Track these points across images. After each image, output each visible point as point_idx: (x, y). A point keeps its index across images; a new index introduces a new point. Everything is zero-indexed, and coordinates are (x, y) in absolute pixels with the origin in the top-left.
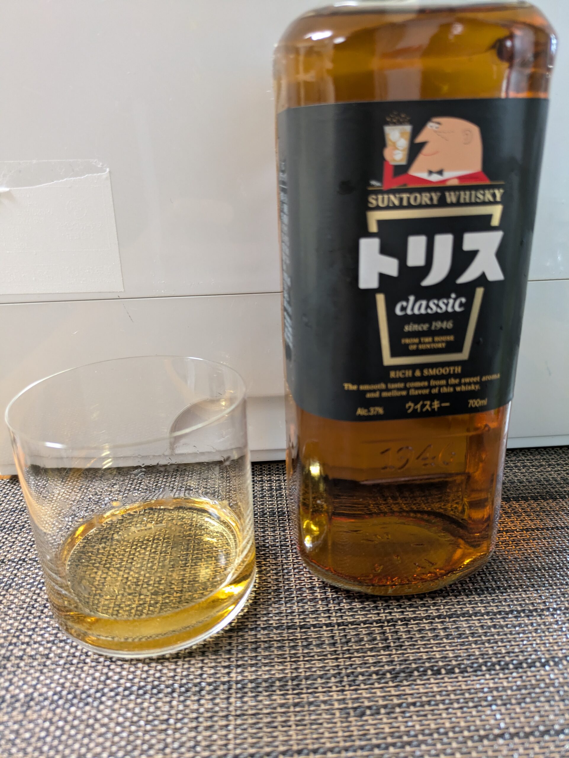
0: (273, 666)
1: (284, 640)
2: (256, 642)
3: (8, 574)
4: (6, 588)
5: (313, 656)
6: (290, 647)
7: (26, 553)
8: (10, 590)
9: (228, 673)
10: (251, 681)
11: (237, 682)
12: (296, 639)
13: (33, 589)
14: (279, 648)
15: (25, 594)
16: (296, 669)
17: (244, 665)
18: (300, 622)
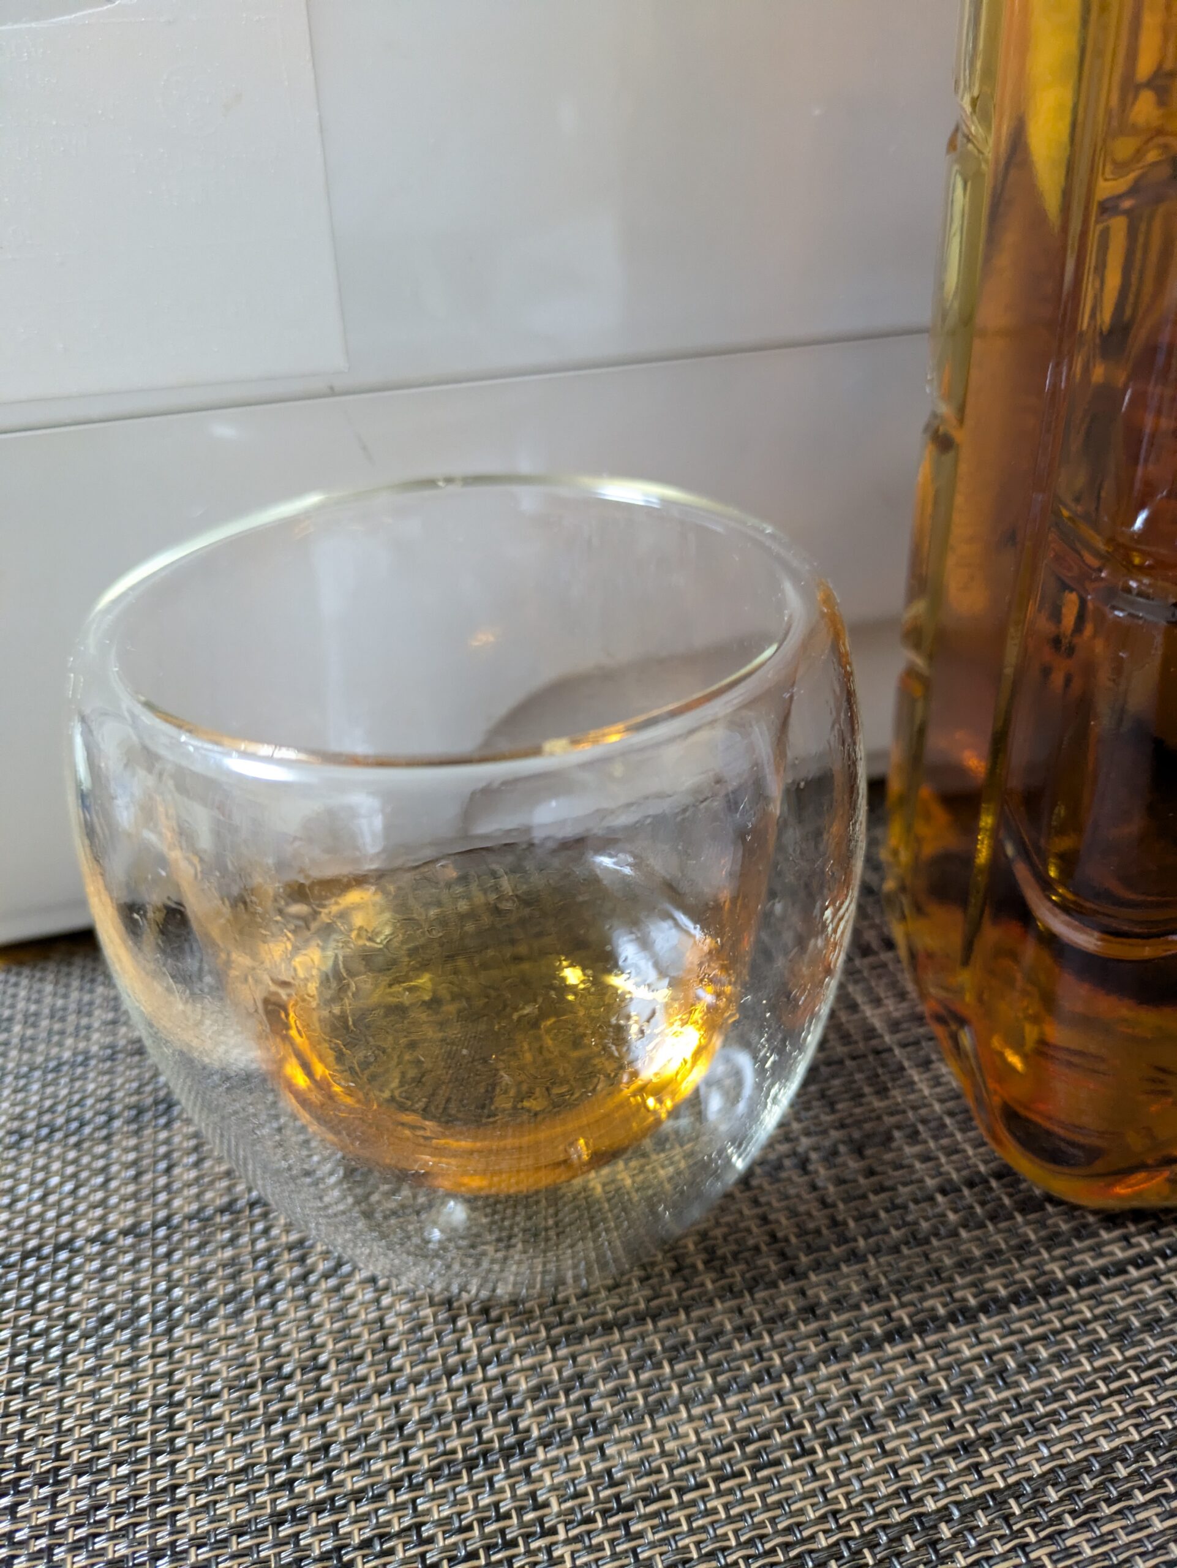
0: (1077, 1417)
1: (1056, 1333)
2: (990, 1354)
3: (146, 1281)
4: (161, 1327)
5: (1157, 1363)
6: (1081, 1349)
7: (162, 1197)
8: (178, 1332)
9: (976, 1467)
10: (1050, 1478)
11: (1015, 1491)
12: (1086, 1322)
13: (249, 1314)
14: (1056, 1358)
15: (233, 1337)
16: (1138, 1412)
17: (1001, 1432)
18: (1063, 1269)
